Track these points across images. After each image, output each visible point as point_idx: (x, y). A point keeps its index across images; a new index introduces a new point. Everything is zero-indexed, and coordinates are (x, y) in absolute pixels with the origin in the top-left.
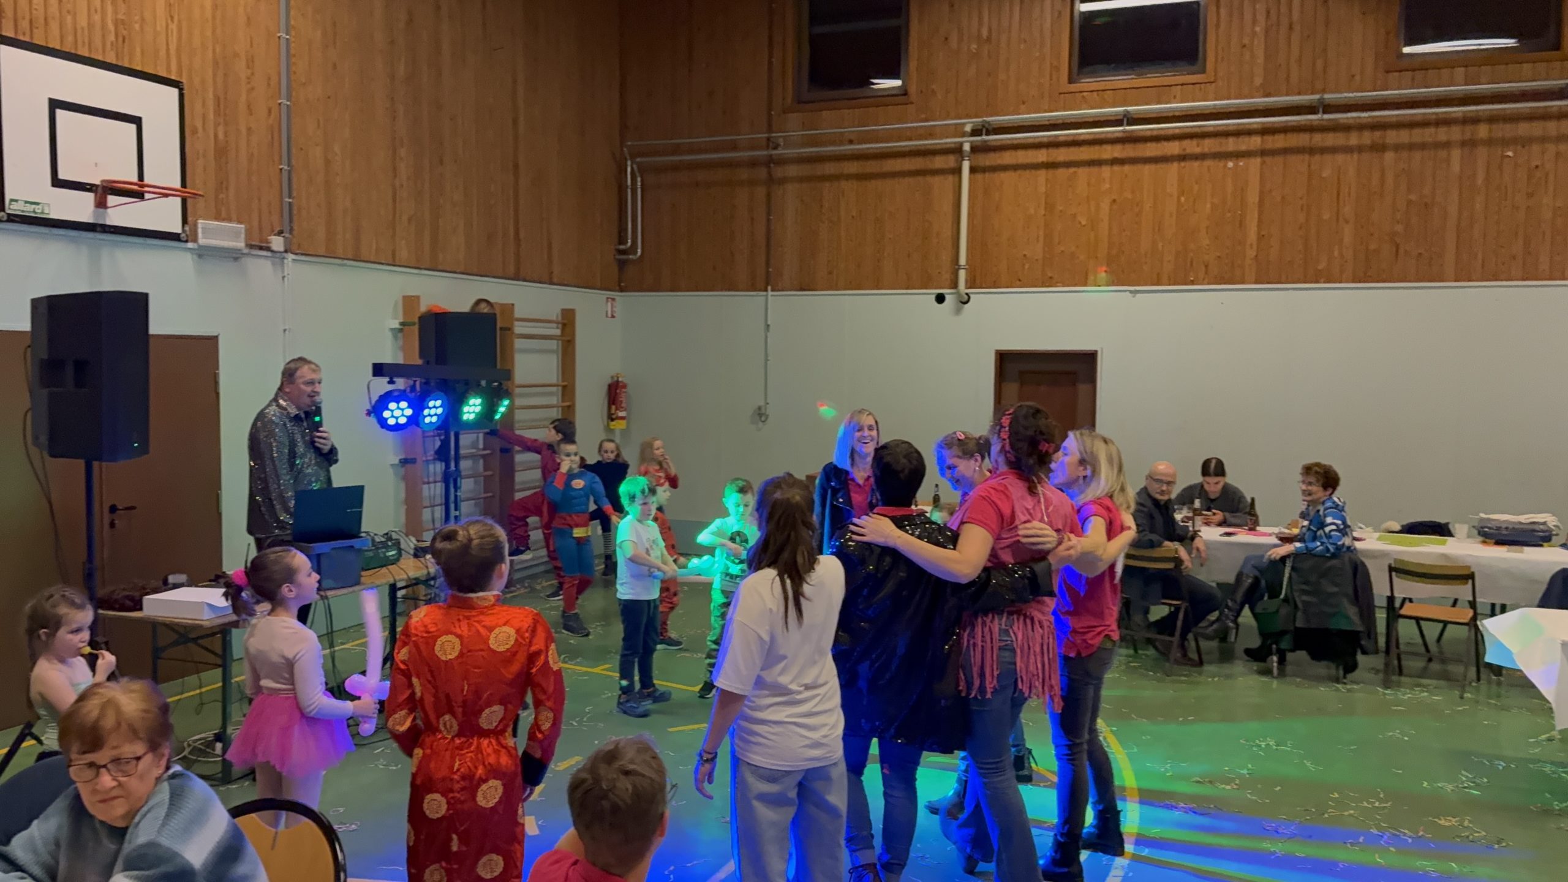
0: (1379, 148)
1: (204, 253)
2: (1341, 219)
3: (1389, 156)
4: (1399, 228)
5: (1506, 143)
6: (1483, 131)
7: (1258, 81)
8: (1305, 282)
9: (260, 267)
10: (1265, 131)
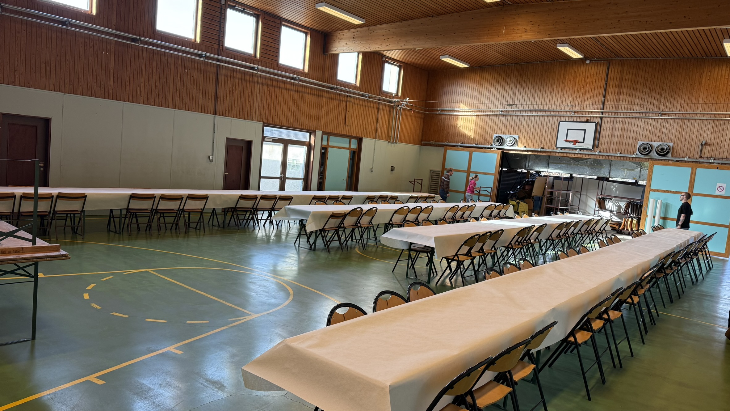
7: (114, 24)
10: (116, 43)
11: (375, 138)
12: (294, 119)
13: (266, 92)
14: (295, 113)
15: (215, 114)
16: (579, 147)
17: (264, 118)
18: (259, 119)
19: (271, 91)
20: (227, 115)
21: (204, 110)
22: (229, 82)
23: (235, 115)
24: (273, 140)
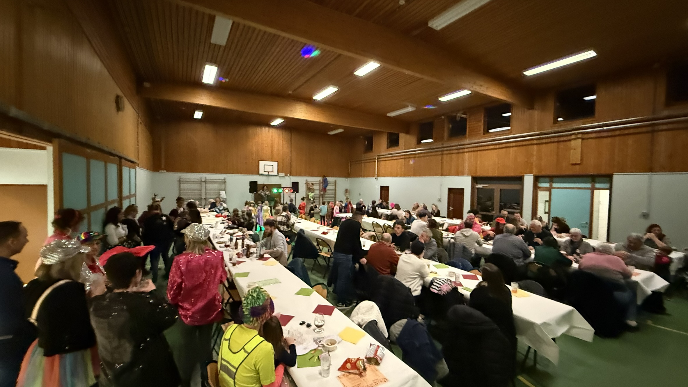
0: (415, 157)
1: (280, 177)
3: (416, 158)
5: (428, 156)
6: (425, 154)
7: (404, 148)
9: (287, 177)
10: (405, 155)
11: (651, 171)
15: (442, 175)
17: (472, 173)
18: (469, 174)
21: (436, 175)
22: (448, 157)
24: (483, 186)
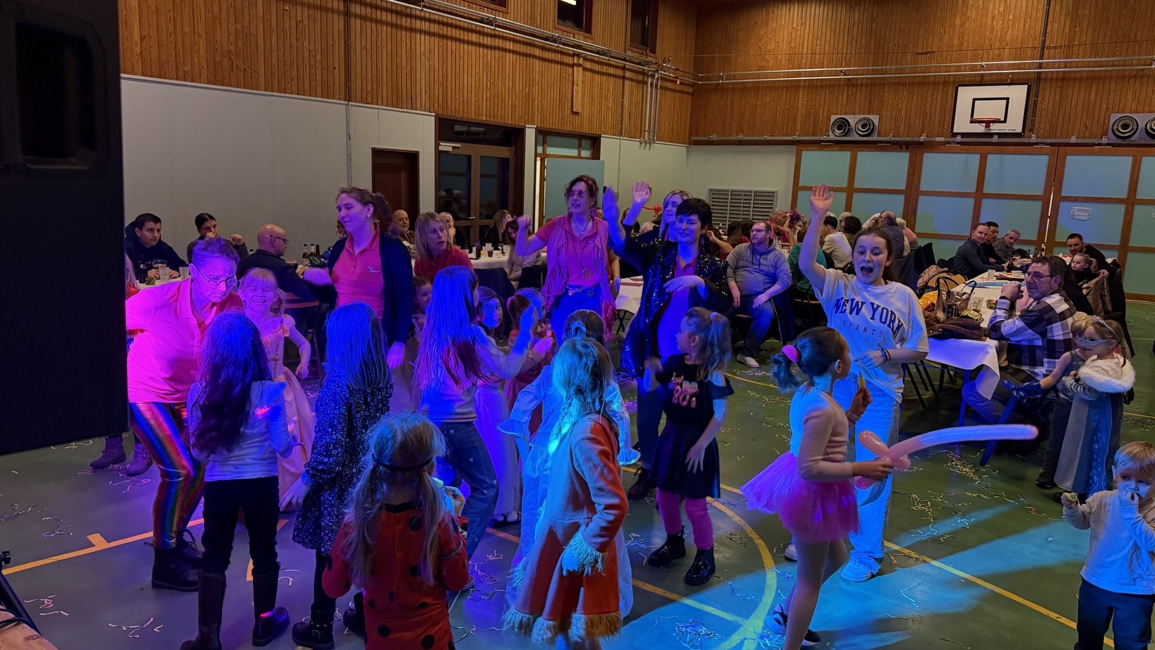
2: (197, 36)
4: (232, 48)
8: (177, 79)
11: (621, 135)
12: (488, 103)
13: (436, 50)
14: (488, 92)
15: (348, 98)
16: (996, 131)
17: (436, 105)
18: (427, 107)
19: (445, 48)
20: (370, 100)
21: (327, 93)
22: (369, 31)
23: (385, 101)
24: (454, 147)
